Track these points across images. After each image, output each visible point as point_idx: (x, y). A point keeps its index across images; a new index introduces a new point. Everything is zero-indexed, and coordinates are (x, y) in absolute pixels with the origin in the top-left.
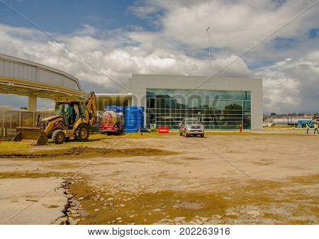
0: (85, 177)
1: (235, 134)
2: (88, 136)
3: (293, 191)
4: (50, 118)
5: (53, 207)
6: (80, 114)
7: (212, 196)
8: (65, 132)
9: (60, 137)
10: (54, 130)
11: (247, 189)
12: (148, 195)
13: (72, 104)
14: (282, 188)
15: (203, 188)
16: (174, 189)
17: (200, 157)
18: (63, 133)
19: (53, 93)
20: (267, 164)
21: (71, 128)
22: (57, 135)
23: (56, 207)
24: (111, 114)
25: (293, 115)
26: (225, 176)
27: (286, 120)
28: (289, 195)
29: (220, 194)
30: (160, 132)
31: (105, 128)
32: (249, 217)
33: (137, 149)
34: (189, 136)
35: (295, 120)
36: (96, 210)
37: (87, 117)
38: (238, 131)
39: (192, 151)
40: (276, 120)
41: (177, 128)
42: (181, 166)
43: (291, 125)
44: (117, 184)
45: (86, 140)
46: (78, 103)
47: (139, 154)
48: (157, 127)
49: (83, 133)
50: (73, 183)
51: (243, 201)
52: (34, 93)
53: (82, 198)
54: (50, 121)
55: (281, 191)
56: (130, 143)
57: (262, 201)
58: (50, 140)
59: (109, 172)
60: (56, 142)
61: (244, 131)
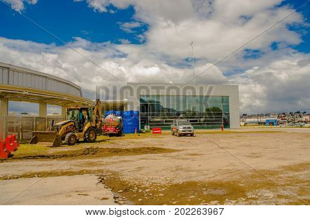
0: (114, 173)
1: (218, 133)
2: (96, 138)
3: (289, 177)
4: (62, 123)
5: (104, 199)
6: (89, 118)
7: (228, 183)
8: (76, 134)
9: (72, 139)
10: (66, 133)
11: (253, 176)
12: (176, 185)
13: (81, 110)
14: (280, 175)
15: (218, 178)
16: (194, 179)
17: (200, 153)
18: (75, 136)
19: (61, 100)
20: (258, 157)
21: (81, 131)
22: (70, 137)
23: (107, 199)
24: (112, 118)
25: (261, 115)
26: (229, 168)
27: (256, 120)
28: (288, 180)
29: (234, 182)
30: (154, 133)
31: (108, 131)
32: (267, 198)
33: (143, 148)
34: (181, 135)
35: (264, 120)
36: (140, 200)
37: (94, 121)
38: (220, 130)
39: (189, 148)
40: (248, 120)
41: (169, 129)
42: (189, 161)
43: (260, 123)
44: (146, 178)
45: (94, 141)
46: (86, 109)
47: (147, 153)
48: (151, 129)
49: (91, 135)
50: (105, 178)
51: (255, 187)
52: (44, 100)
53: (121, 191)
54: (63, 125)
55: (280, 178)
56: (133, 142)
57: (270, 185)
58: (63, 142)
59: (132, 168)
60: (69, 144)
61: (225, 130)
